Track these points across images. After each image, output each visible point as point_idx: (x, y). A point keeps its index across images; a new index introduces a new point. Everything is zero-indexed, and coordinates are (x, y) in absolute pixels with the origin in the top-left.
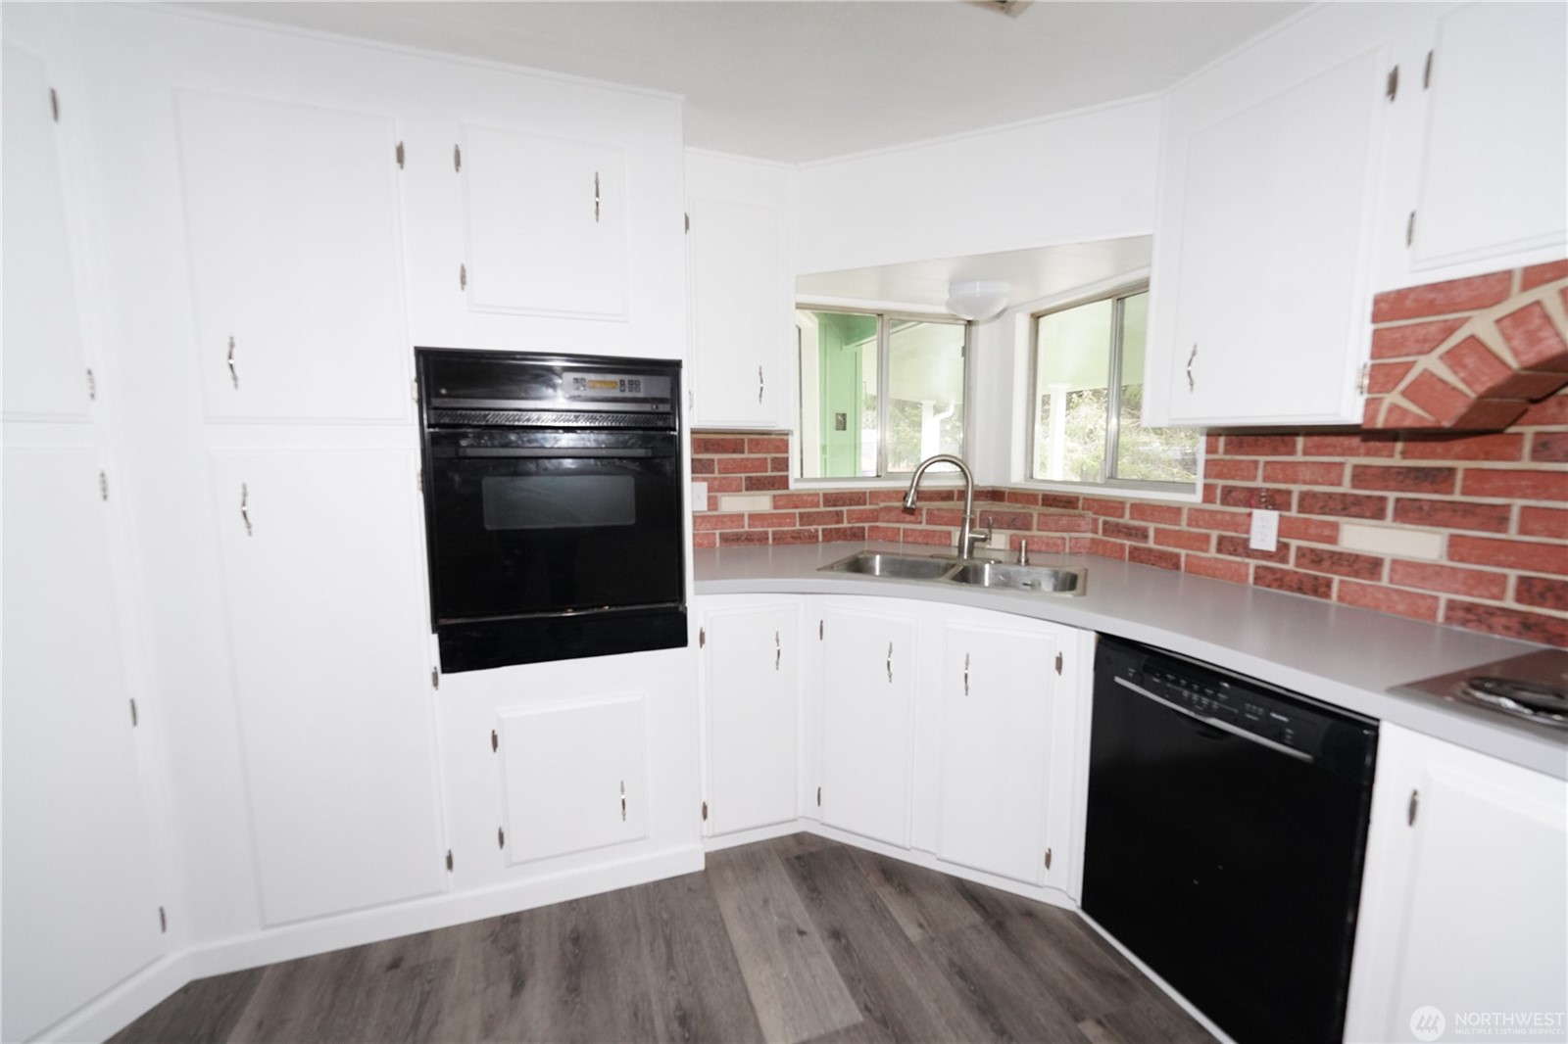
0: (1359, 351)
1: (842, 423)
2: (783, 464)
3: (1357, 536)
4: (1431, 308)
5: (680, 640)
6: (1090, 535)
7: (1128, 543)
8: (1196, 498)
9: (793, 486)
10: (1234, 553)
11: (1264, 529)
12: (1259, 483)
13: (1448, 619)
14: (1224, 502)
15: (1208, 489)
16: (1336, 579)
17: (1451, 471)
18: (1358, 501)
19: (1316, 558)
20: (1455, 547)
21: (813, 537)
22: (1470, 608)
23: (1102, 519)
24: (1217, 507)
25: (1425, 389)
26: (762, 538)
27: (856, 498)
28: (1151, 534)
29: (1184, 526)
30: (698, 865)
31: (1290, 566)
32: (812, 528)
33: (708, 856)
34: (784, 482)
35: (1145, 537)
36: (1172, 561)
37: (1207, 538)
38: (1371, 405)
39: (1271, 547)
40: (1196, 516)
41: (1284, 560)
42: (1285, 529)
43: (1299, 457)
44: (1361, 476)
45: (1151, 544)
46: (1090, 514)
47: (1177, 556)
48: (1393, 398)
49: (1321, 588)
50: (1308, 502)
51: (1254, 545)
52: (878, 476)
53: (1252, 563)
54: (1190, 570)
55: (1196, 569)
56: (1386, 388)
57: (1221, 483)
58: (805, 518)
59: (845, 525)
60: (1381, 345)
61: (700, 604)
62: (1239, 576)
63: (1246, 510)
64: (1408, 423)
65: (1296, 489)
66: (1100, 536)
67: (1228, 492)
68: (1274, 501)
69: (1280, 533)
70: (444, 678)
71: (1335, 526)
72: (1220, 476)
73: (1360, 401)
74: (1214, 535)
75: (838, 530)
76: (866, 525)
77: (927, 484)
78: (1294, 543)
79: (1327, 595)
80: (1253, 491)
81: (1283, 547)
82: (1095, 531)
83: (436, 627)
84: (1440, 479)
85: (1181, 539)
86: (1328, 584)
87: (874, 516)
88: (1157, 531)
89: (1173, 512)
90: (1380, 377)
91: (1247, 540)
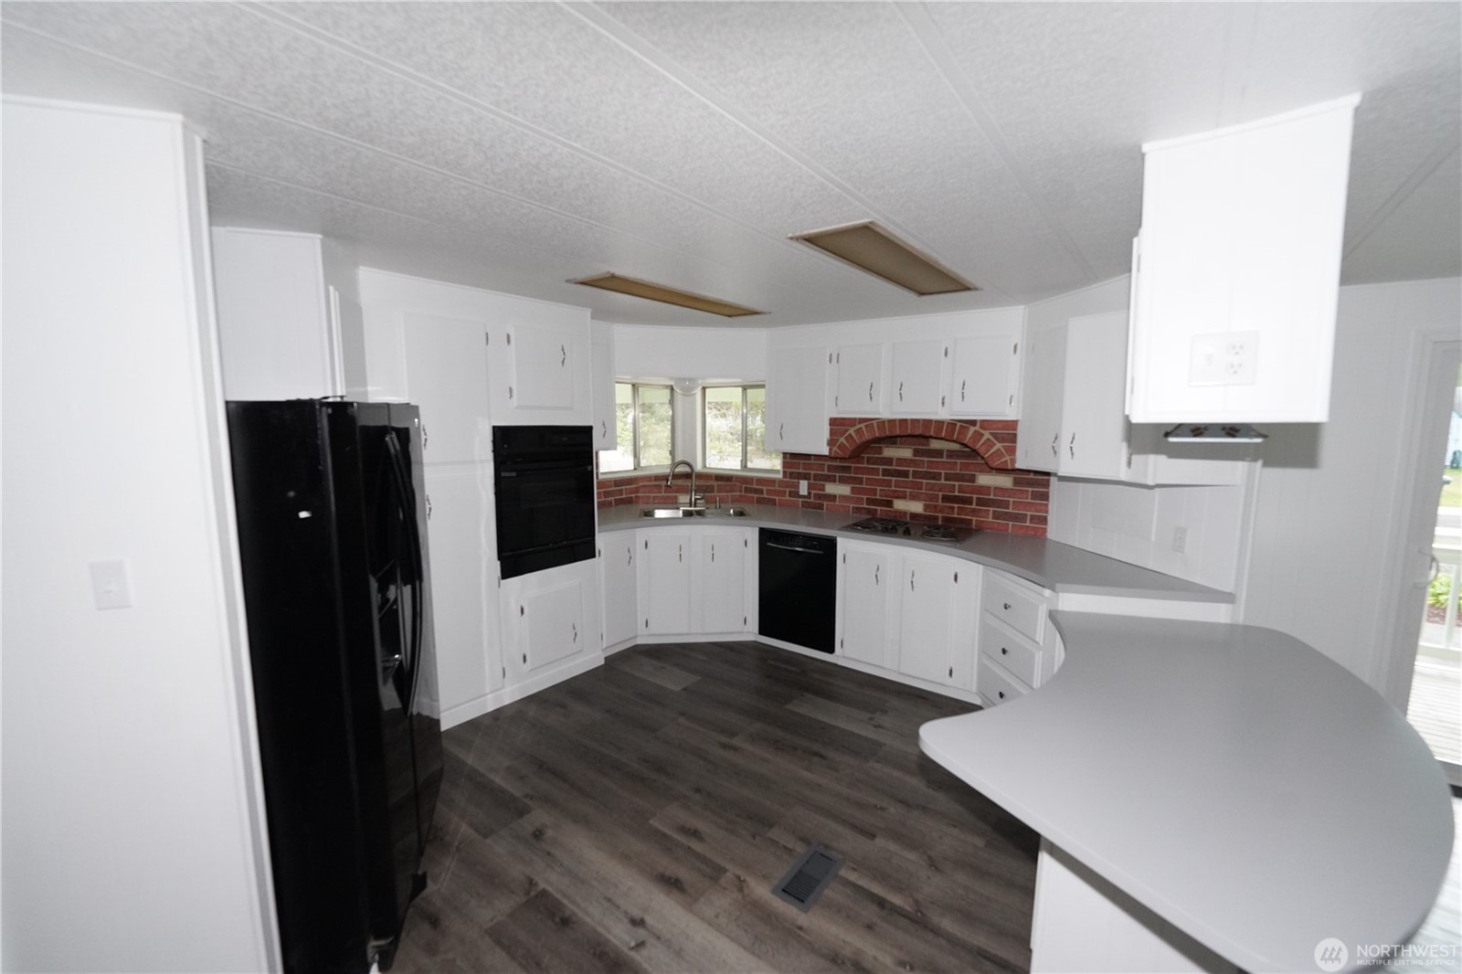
0: (826, 435)
3: (831, 489)
4: (841, 425)
6: (738, 493)
7: (755, 496)
8: (780, 476)
10: (794, 497)
11: (803, 487)
12: (801, 471)
13: (853, 513)
14: (790, 478)
15: (784, 472)
16: (825, 503)
17: (850, 467)
18: (829, 476)
19: (819, 497)
20: (853, 490)
21: (610, 503)
22: (857, 508)
23: (744, 486)
24: (788, 480)
25: (841, 447)
28: (765, 492)
29: (777, 488)
30: (602, 662)
31: (812, 500)
32: (609, 499)
33: (606, 658)
35: (762, 493)
36: (773, 502)
37: (785, 492)
38: (830, 450)
39: (806, 493)
40: (781, 483)
41: (810, 498)
42: (810, 487)
43: (812, 462)
44: (830, 468)
45: (765, 496)
46: (738, 484)
47: (775, 500)
48: (835, 448)
49: (821, 507)
50: (817, 477)
51: (801, 493)
52: (635, 469)
53: (801, 500)
54: (780, 505)
55: (781, 505)
56: (834, 446)
57: (789, 470)
59: (624, 496)
60: (832, 433)
62: (797, 506)
63: (796, 481)
64: (839, 456)
65: (812, 472)
66: (743, 494)
67: (791, 473)
68: (806, 477)
69: (809, 489)
70: (503, 582)
71: (824, 485)
72: (788, 468)
73: (828, 448)
74: (788, 490)
75: (621, 499)
76: (633, 495)
78: (813, 492)
79: (823, 509)
80: (800, 473)
81: (809, 493)
82: (741, 491)
83: (499, 559)
84: (847, 469)
85: (775, 493)
86: (823, 505)
87: (636, 490)
88: (767, 490)
89: (772, 482)
90: (831, 443)
91: (798, 492)
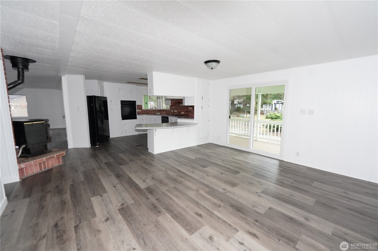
1: (146, 103)
2: (142, 107)
5: (136, 119)
9: (143, 109)
26: (140, 113)
27: (148, 110)
34: (142, 109)
52: (150, 108)
58: (144, 112)
61: (138, 116)
70: (122, 120)
77: (153, 109)
83: (122, 117)
